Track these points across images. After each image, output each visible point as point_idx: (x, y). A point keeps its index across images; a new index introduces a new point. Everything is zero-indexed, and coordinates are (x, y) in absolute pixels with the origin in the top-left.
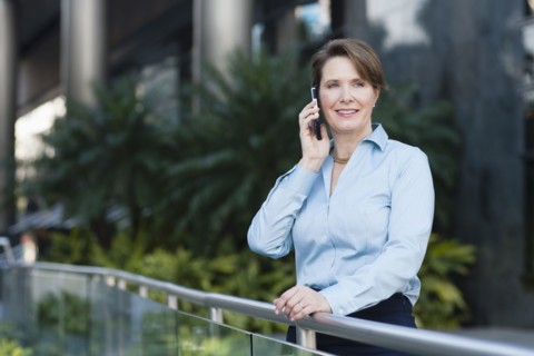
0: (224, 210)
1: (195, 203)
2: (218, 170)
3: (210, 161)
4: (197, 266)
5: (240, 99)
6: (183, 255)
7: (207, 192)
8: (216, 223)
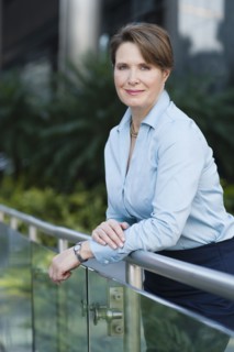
0: (79, 162)
1: (59, 157)
2: (75, 134)
3: (69, 127)
4: (60, 200)
5: (91, 85)
6: (50, 192)
7: (67, 149)
8: (73, 171)
